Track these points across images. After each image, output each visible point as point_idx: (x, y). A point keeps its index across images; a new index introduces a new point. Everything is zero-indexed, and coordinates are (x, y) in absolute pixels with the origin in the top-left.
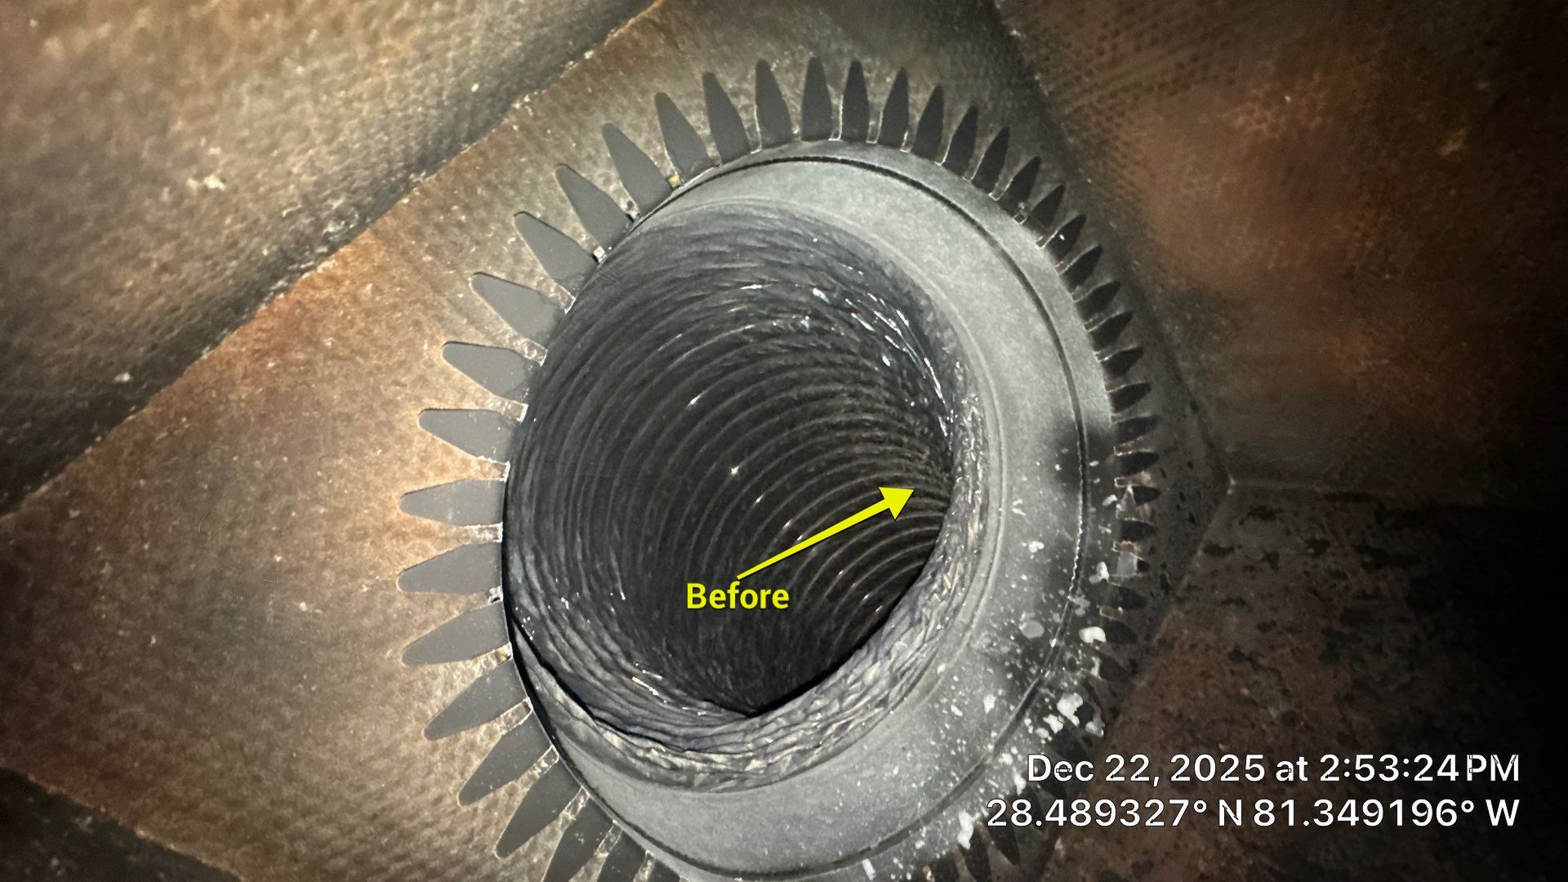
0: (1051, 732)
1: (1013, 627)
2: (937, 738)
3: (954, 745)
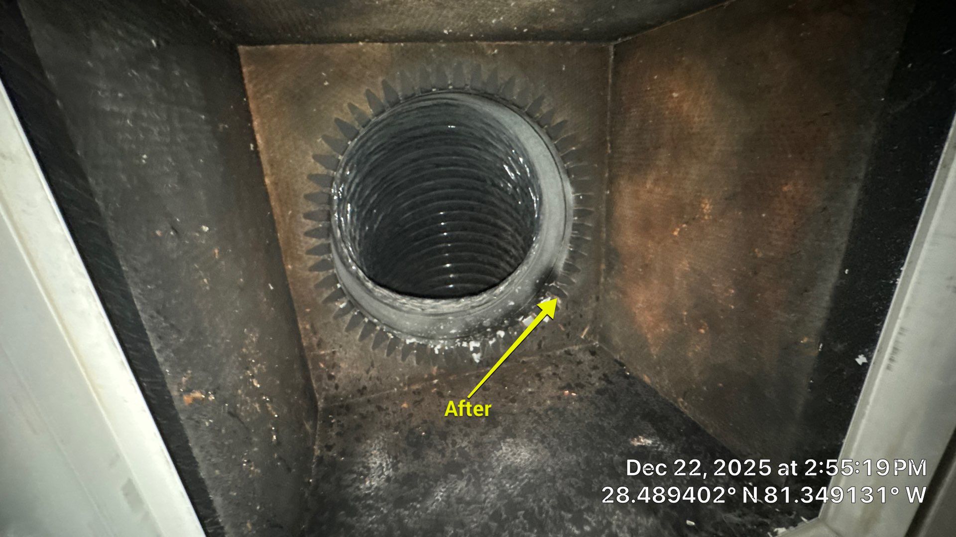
0: (461, 345)
1: (483, 321)
2: (429, 328)
3: (431, 331)
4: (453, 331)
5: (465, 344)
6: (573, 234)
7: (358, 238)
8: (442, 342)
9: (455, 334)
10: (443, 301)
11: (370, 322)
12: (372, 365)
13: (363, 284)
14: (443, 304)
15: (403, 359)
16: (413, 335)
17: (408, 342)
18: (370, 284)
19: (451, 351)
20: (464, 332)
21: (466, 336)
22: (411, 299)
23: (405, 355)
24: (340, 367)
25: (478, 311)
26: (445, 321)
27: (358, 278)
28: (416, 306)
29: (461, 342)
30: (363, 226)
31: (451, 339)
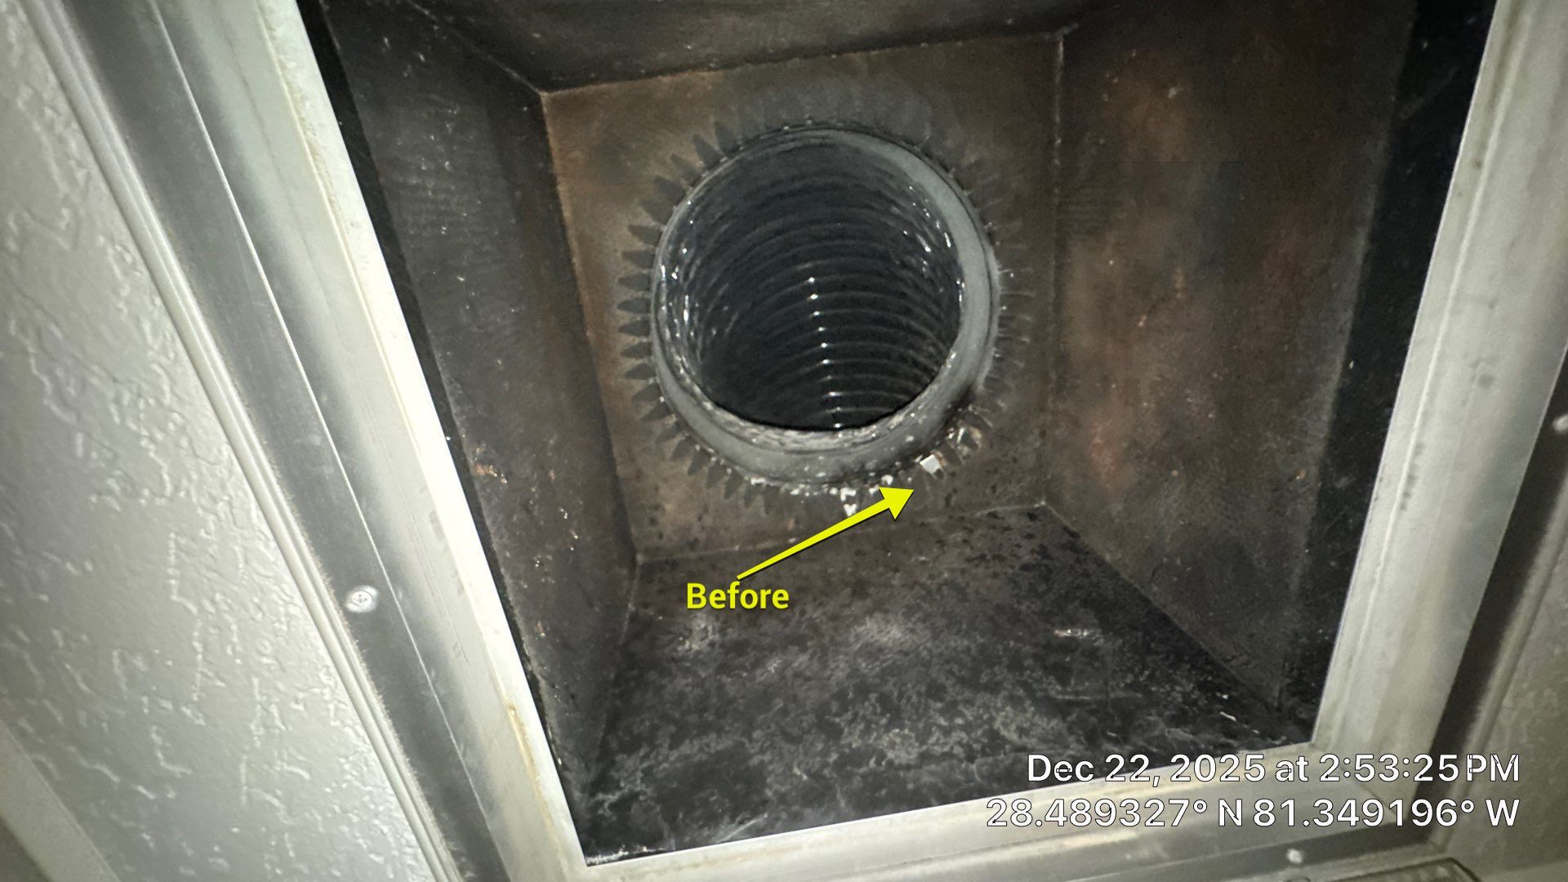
0: (829, 492)
1: (866, 463)
2: (787, 468)
3: (789, 472)
4: (821, 474)
5: (834, 491)
6: (1000, 332)
7: (700, 344)
8: (802, 486)
9: (823, 478)
10: (812, 434)
11: (703, 451)
12: (706, 510)
13: (699, 404)
14: (812, 438)
15: (747, 505)
16: (760, 473)
17: (754, 481)
18: (709, 405)
19: (813, 499)
20: (833, 477)
21: (837, 482)
22: (766, 429)
23: (748, 500)
24: (664, 510)
25: (862, 450)
26: (812, 461)
27: (693, 395)
28: (773, 439)
29: (830, 488)
30: (708, 327)
31: (816, 484)
